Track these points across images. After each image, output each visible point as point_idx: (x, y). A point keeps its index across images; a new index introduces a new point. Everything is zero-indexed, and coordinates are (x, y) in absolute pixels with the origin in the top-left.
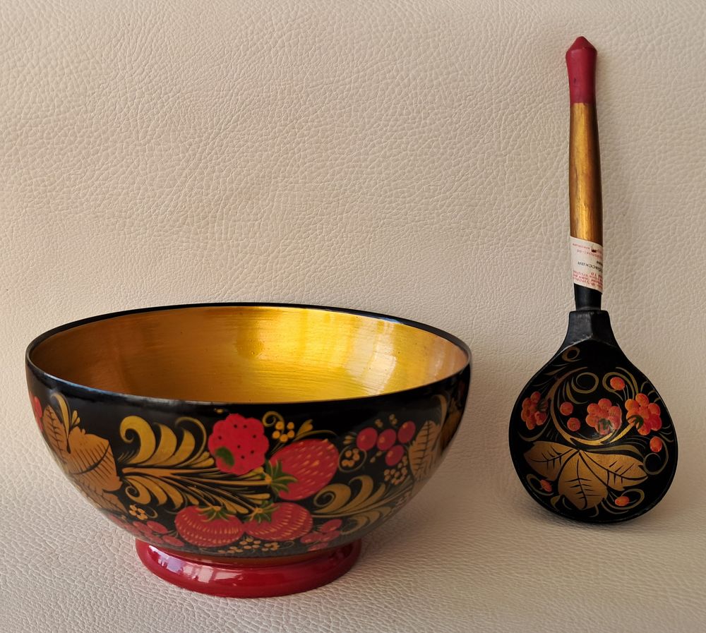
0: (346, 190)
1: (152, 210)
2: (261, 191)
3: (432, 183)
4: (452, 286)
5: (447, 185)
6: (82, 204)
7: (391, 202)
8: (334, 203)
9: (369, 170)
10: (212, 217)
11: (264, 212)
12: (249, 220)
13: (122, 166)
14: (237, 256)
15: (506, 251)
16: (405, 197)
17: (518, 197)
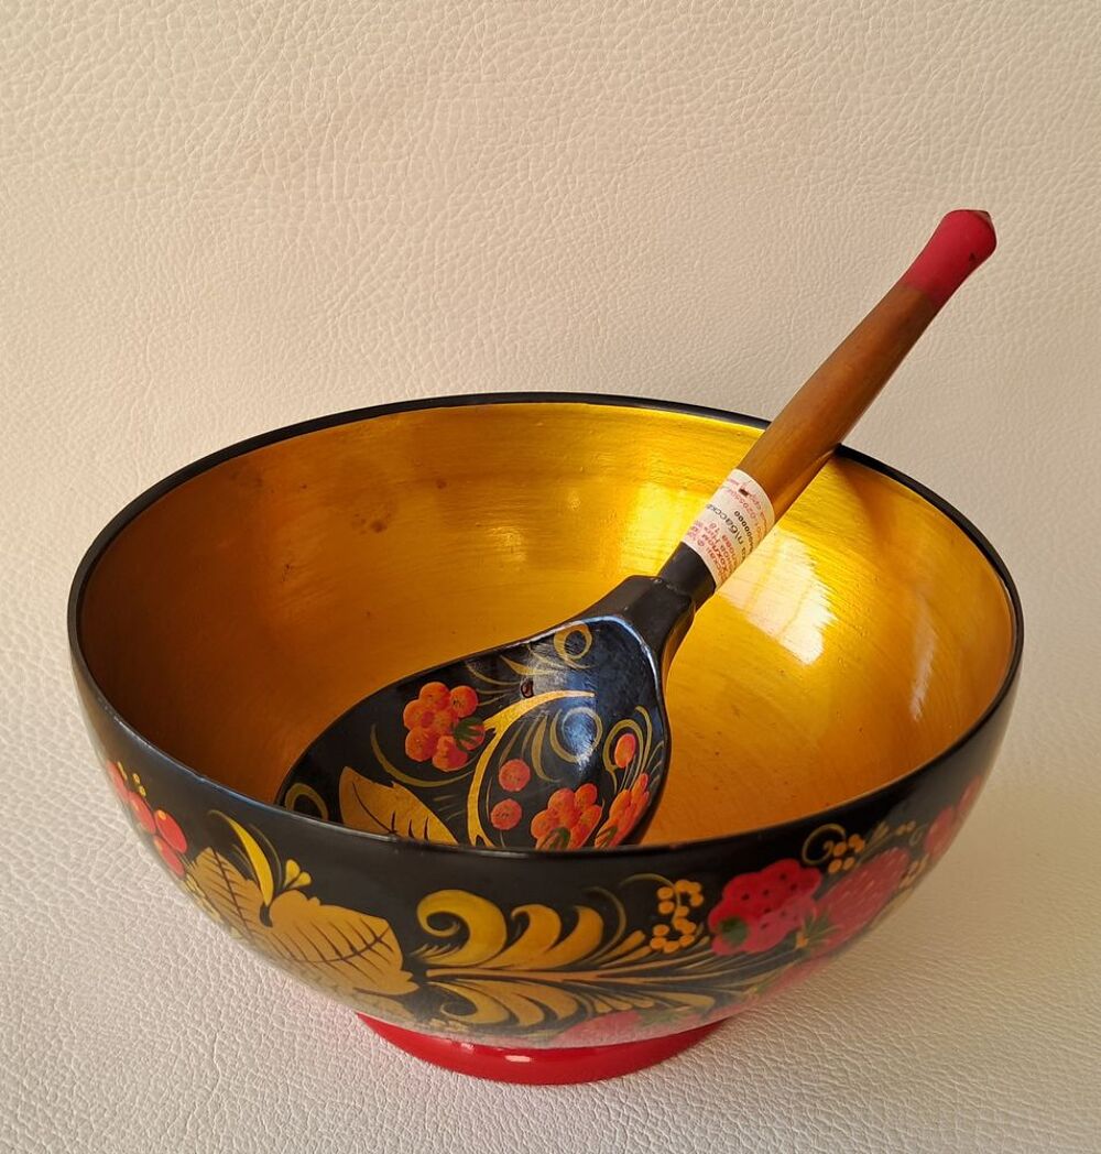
0: (571, 93)
1: (186, 146)
2: (407, 100)
3: (732, 73)
4: (760, 259)
5: (760, 76)
6: (39, 142)
7: (656, 113)
8: (549, 119)
9: (615, 52)
10: (311, 155)
11: (415, 141)
12: (386, 159)
13: (117, 62)
14: (364, 228)
15: (856, 193)
16: (682, 102)
17: (884, 93)
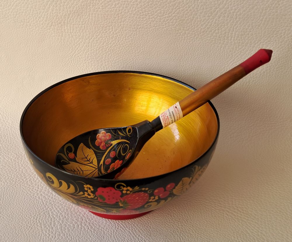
0: (122, 12)
1: (37, 19)
2: (83, 12)
3: (162, 10)
4: (173, 55)
5: (170, 11)
6: (8, 17)
7: (143, 18)
8: (117, 18)
9: (132, 3)
10: (63, 23)
11: (86, 21)
12: (80, 25)
14: (76, 40)
15: (199, 40)
16: (150, 16)
17: (205, 17)
